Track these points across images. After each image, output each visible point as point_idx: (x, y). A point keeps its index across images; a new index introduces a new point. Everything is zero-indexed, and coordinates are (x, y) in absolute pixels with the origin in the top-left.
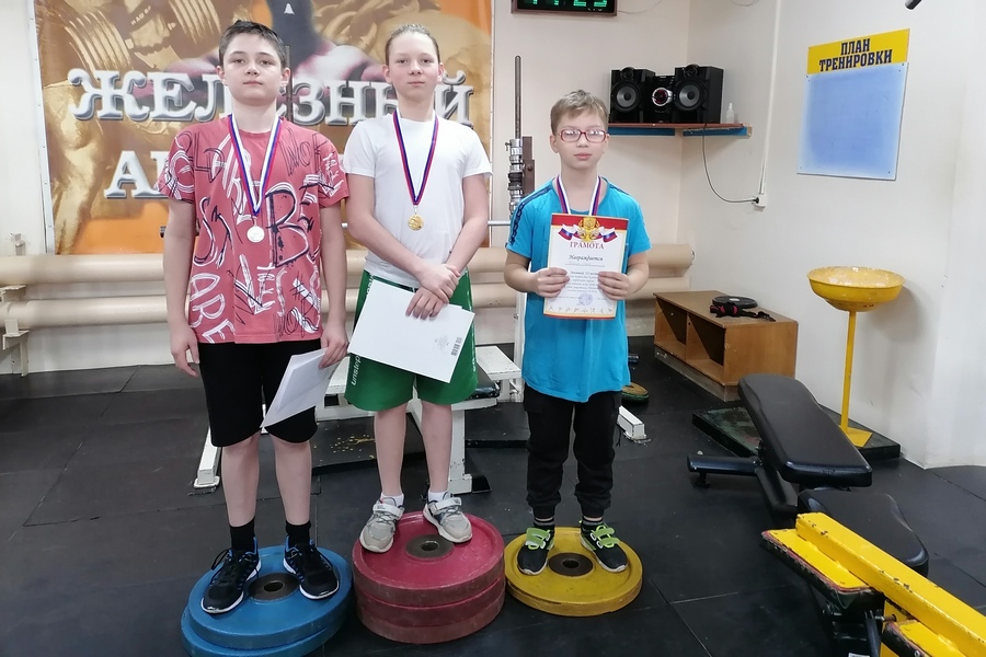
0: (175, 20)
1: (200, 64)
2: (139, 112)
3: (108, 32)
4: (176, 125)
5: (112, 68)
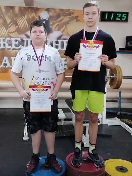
0: (18, 25)
1: (23, 36)
2: (9, 47)
3: (3, 28)
5: (3, 37)
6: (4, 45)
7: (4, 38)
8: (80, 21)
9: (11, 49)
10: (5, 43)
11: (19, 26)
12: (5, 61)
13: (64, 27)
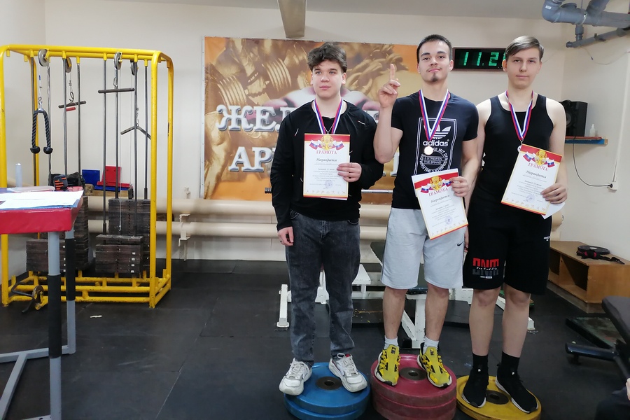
0: (269, 79)
1: (280, 102)
2: (248, 127)
3: (237, 86)
4: (266, 134)
5: (237, 105)
6: (239, 122)
7: (239, 107)
8: (407, 70)
9: (254, 130)
10: (242, 117)
11: (272, 81)
12: (240, 157)
13: (370, 82)
